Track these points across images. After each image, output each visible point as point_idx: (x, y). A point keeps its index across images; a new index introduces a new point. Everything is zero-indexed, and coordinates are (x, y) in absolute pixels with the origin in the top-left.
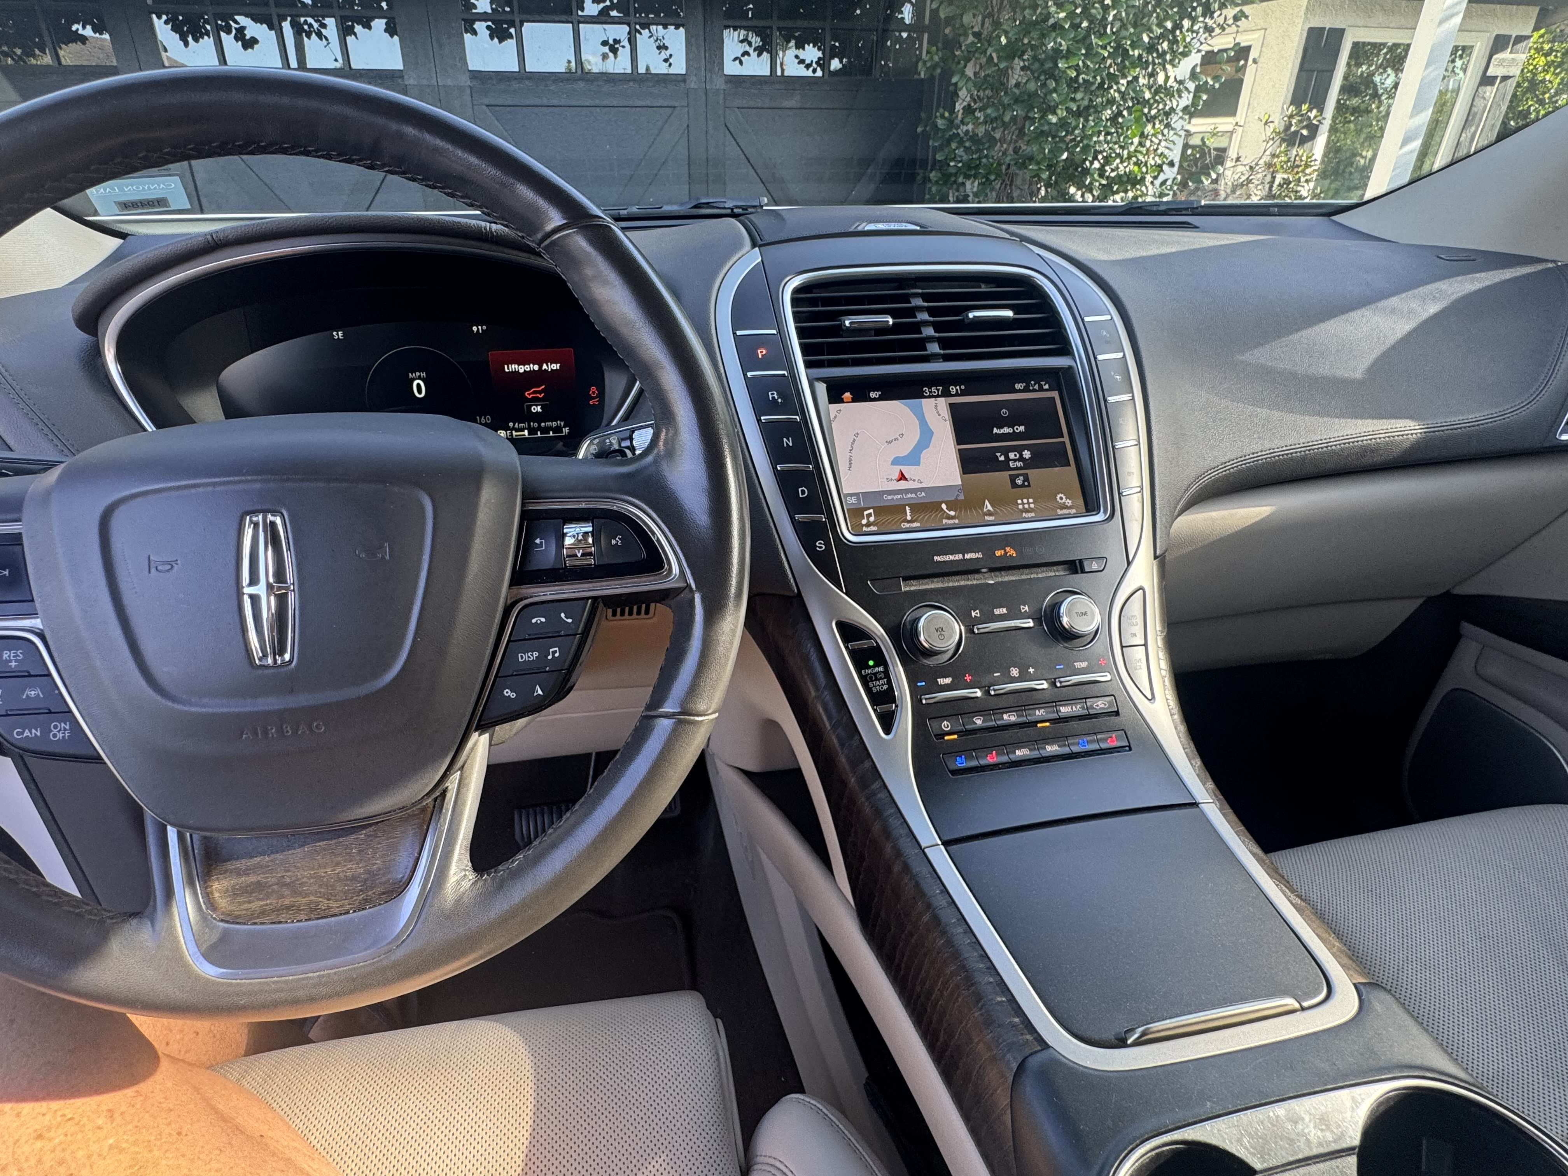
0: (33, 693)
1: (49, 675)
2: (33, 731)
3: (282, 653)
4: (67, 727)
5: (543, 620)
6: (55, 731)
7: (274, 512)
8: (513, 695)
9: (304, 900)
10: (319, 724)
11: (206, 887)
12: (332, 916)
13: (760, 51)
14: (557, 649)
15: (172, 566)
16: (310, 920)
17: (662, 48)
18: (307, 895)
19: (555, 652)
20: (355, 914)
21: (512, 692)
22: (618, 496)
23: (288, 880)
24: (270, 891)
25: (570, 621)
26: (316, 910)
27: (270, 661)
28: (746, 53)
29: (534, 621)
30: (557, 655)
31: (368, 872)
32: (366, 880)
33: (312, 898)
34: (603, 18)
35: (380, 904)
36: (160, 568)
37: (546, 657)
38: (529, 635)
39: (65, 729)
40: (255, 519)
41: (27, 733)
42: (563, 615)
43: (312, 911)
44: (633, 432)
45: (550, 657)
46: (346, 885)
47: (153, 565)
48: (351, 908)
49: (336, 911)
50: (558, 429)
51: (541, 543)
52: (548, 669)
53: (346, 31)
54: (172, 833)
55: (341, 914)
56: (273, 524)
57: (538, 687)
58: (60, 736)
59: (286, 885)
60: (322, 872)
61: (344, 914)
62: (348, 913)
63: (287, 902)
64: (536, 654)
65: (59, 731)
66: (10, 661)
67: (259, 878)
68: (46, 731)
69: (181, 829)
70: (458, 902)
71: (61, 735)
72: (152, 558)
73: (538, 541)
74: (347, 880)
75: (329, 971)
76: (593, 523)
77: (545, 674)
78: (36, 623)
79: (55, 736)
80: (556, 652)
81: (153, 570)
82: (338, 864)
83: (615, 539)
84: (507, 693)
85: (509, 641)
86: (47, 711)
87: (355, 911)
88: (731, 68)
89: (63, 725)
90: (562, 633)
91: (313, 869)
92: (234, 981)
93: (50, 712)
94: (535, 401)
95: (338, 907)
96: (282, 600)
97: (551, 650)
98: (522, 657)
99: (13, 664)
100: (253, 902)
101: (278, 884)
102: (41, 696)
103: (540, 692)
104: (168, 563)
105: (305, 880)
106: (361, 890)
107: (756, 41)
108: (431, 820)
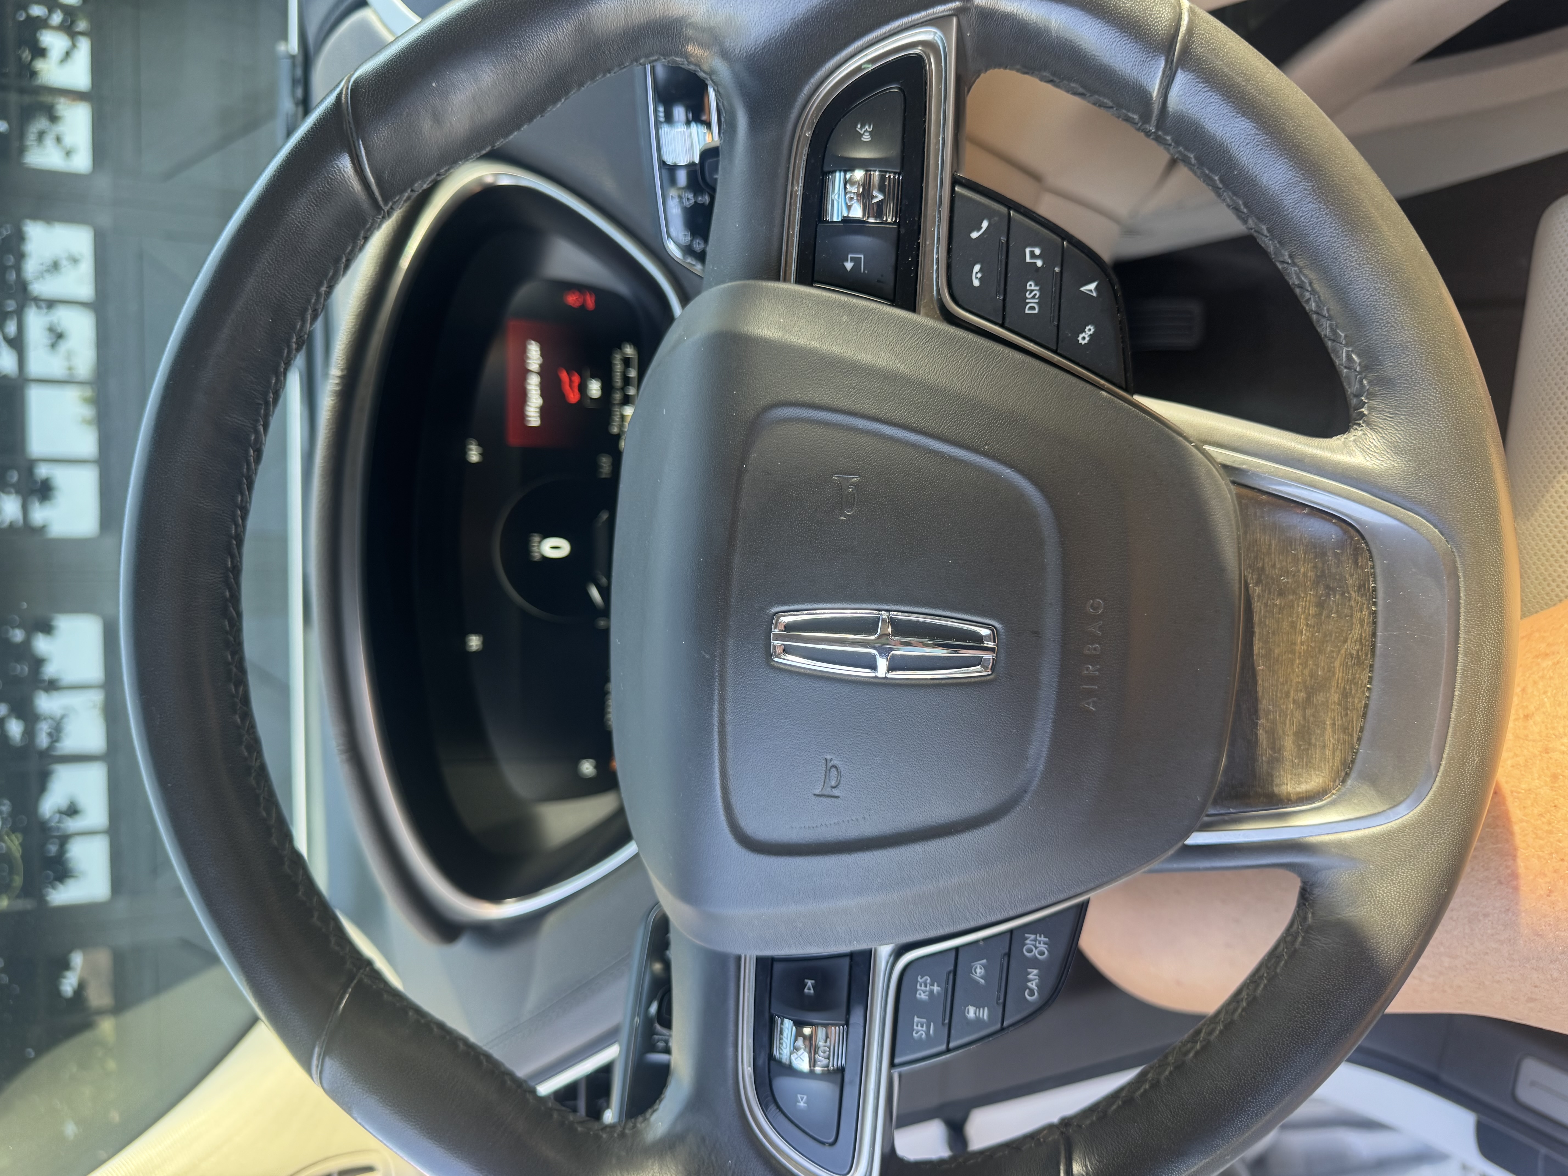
0: (978, 970)
1: (957, 949)
2: (1030, 977)
3: (980, 639)
4: (1033, 937)
5: (977, 268)
6: (1035, 952)
7: (771, 620)
8: (1090, 330)
9: (1339, 674)
10: (1092, 606)
11: (1288, 801)
12: (1374, 635)
13: (54, 118)
14: (1028, 250)
15: (834, 766)
16: (1371, 666)
17: (55, 266)
18: (1331, 671)
19: (1033, 255)
20: (1380, 602)
21: (1083, 331)
22: (790, 126)
23: (1303, 695)
24: (1312, 719)
25: (985, 224)
26: (1358, 657)
27: (988, 656)
28: (58, 140)
29: (976, 283)
30: (1037, 251)
31: (1316, 584)
32: (1327, 587)
33: (1337, 664)
34: (17, 344)
35: (1373, 567)
36: (833, 783)
37: (1038, 269)
38: (998, 293)
39: (1035, 940)
40: (779, 650)
41: (1033, 985)
42: (975, 235)
43: (1359, 663)
44: (664, 163)
45: (1039, 263)
46: (1329, 616)
47: (828, 791)
48: (1368, 608)
49: (1368, 629)
50: (627, 362)
51: (852, 259)
52: (1057, 269)
53: (53, 686)
54: (1198, 838)
55: (1375, 623)
56: (789, 627)
57: (1083, 289)
58: (1043, 947)
59: (1308, 699)
60: (1300, 648)
61: (1375, 617)
62: (1375, 612)
63: (1335, 697)
64: (1031, 285)
65: (1036, 948)
66: (932, 992)
67: (1290, 733)
68: (1034, 963)
69: (1198, 825)
70: (1397, 450)
71: (1042, 945)
72: (817, 792)
73: (849, 265)
74: (1320, 614)
75: (1461, 640)
76: (829, 173)
77: (1065, 275)
78: (884, 951)
79: (1042, 953)
80: (1032, 253)
81: (836, 792)
82: (1293, 625)
83: (862, 135)
84: (1084, 338)
85: (1002, 326)
86: (1006, 959)
87: (1375, 604)
88: (82, 162)
89: (1028, 942)
90: (1003, 239)
91: (1292, 661)
92: (1442, 768)
93: (1009, 955)
94: (583, 388)
95: (1362, 626)
96: (902, 629)
97: (1028, 260)
98: (1032, 308)
99: (936, 989)
100: (1324, 741)
101: (1305, 709)
102: (984, 961)
103: (1092, 286)
104: (828, 771)
105: (1306, 672)
106: (1343, 594)
107: (41, 123)
108: (1253, 489)
